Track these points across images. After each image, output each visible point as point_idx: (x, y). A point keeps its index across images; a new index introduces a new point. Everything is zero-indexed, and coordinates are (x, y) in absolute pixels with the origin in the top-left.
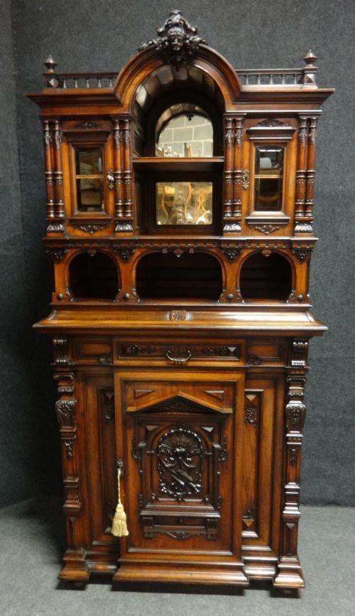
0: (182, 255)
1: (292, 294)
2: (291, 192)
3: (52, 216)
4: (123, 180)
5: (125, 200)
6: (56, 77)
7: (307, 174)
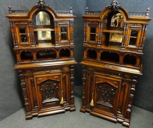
0: (111, 53)
1: (135, 65)
2: (138, 42)
3: (84, 41)
5: (100, 40)
7: (143, 38)
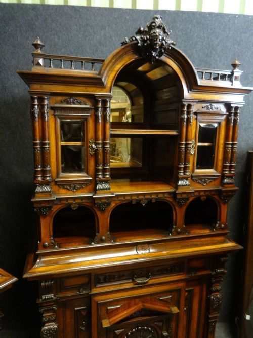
0: (146, 204)
1: (217, 225)
2: (220, 156)
3: (40, 179)
4: (104, 148)
6: (44, 57)
7: (233, 145)
